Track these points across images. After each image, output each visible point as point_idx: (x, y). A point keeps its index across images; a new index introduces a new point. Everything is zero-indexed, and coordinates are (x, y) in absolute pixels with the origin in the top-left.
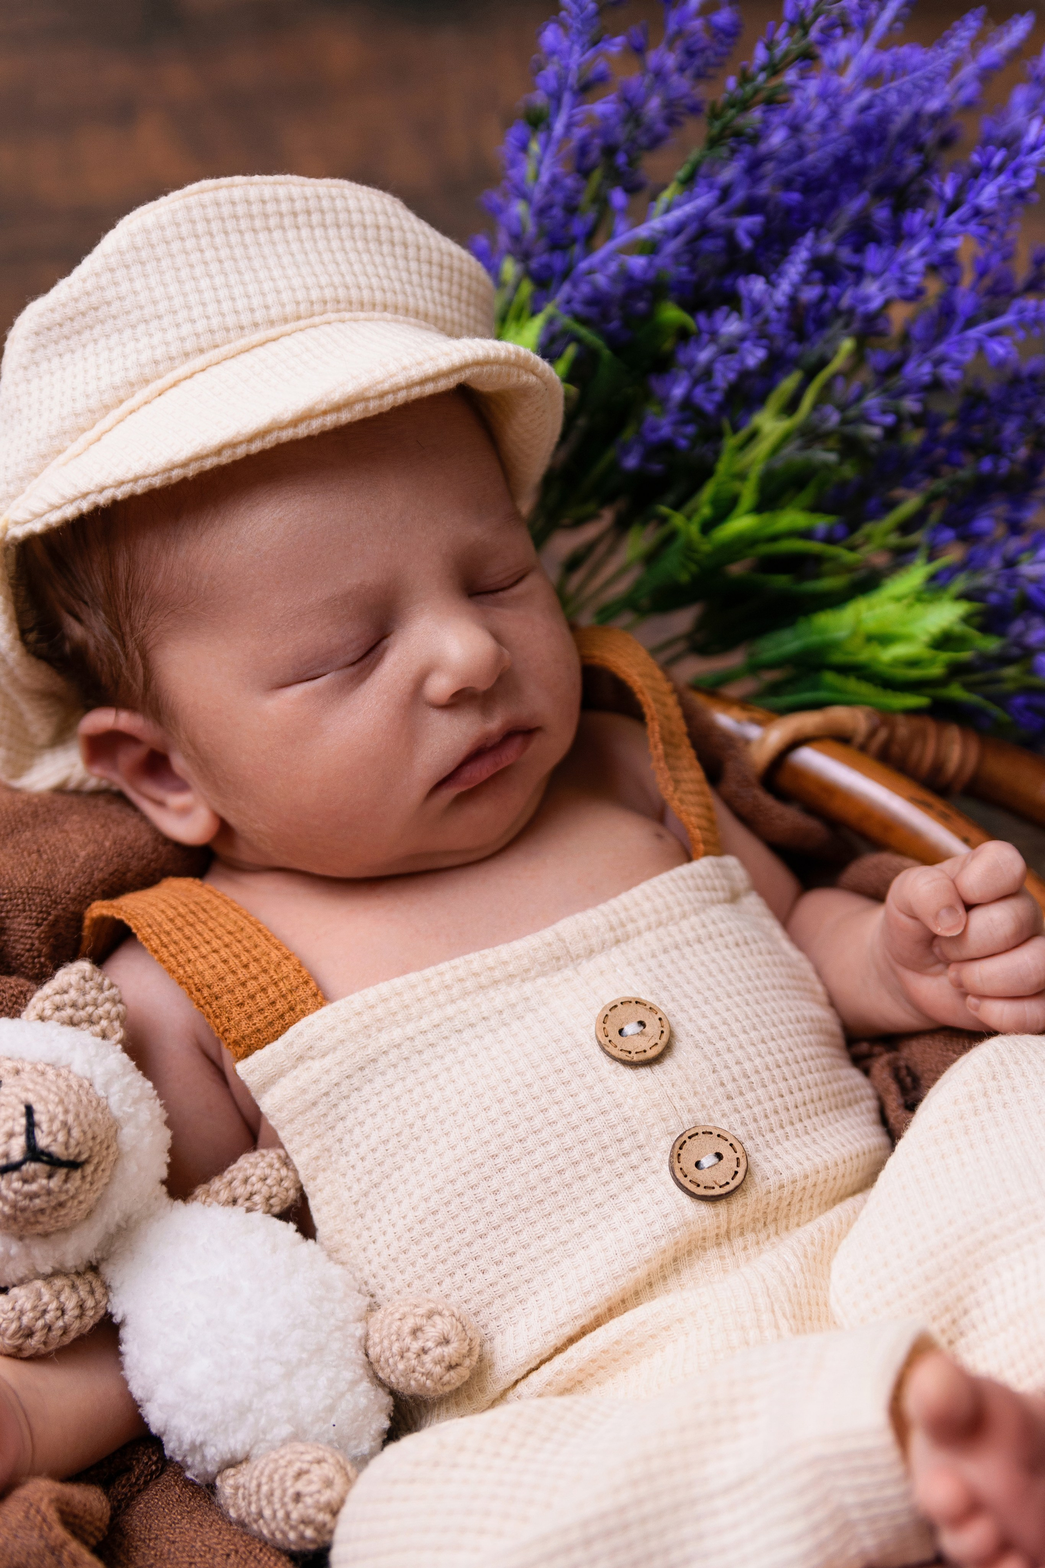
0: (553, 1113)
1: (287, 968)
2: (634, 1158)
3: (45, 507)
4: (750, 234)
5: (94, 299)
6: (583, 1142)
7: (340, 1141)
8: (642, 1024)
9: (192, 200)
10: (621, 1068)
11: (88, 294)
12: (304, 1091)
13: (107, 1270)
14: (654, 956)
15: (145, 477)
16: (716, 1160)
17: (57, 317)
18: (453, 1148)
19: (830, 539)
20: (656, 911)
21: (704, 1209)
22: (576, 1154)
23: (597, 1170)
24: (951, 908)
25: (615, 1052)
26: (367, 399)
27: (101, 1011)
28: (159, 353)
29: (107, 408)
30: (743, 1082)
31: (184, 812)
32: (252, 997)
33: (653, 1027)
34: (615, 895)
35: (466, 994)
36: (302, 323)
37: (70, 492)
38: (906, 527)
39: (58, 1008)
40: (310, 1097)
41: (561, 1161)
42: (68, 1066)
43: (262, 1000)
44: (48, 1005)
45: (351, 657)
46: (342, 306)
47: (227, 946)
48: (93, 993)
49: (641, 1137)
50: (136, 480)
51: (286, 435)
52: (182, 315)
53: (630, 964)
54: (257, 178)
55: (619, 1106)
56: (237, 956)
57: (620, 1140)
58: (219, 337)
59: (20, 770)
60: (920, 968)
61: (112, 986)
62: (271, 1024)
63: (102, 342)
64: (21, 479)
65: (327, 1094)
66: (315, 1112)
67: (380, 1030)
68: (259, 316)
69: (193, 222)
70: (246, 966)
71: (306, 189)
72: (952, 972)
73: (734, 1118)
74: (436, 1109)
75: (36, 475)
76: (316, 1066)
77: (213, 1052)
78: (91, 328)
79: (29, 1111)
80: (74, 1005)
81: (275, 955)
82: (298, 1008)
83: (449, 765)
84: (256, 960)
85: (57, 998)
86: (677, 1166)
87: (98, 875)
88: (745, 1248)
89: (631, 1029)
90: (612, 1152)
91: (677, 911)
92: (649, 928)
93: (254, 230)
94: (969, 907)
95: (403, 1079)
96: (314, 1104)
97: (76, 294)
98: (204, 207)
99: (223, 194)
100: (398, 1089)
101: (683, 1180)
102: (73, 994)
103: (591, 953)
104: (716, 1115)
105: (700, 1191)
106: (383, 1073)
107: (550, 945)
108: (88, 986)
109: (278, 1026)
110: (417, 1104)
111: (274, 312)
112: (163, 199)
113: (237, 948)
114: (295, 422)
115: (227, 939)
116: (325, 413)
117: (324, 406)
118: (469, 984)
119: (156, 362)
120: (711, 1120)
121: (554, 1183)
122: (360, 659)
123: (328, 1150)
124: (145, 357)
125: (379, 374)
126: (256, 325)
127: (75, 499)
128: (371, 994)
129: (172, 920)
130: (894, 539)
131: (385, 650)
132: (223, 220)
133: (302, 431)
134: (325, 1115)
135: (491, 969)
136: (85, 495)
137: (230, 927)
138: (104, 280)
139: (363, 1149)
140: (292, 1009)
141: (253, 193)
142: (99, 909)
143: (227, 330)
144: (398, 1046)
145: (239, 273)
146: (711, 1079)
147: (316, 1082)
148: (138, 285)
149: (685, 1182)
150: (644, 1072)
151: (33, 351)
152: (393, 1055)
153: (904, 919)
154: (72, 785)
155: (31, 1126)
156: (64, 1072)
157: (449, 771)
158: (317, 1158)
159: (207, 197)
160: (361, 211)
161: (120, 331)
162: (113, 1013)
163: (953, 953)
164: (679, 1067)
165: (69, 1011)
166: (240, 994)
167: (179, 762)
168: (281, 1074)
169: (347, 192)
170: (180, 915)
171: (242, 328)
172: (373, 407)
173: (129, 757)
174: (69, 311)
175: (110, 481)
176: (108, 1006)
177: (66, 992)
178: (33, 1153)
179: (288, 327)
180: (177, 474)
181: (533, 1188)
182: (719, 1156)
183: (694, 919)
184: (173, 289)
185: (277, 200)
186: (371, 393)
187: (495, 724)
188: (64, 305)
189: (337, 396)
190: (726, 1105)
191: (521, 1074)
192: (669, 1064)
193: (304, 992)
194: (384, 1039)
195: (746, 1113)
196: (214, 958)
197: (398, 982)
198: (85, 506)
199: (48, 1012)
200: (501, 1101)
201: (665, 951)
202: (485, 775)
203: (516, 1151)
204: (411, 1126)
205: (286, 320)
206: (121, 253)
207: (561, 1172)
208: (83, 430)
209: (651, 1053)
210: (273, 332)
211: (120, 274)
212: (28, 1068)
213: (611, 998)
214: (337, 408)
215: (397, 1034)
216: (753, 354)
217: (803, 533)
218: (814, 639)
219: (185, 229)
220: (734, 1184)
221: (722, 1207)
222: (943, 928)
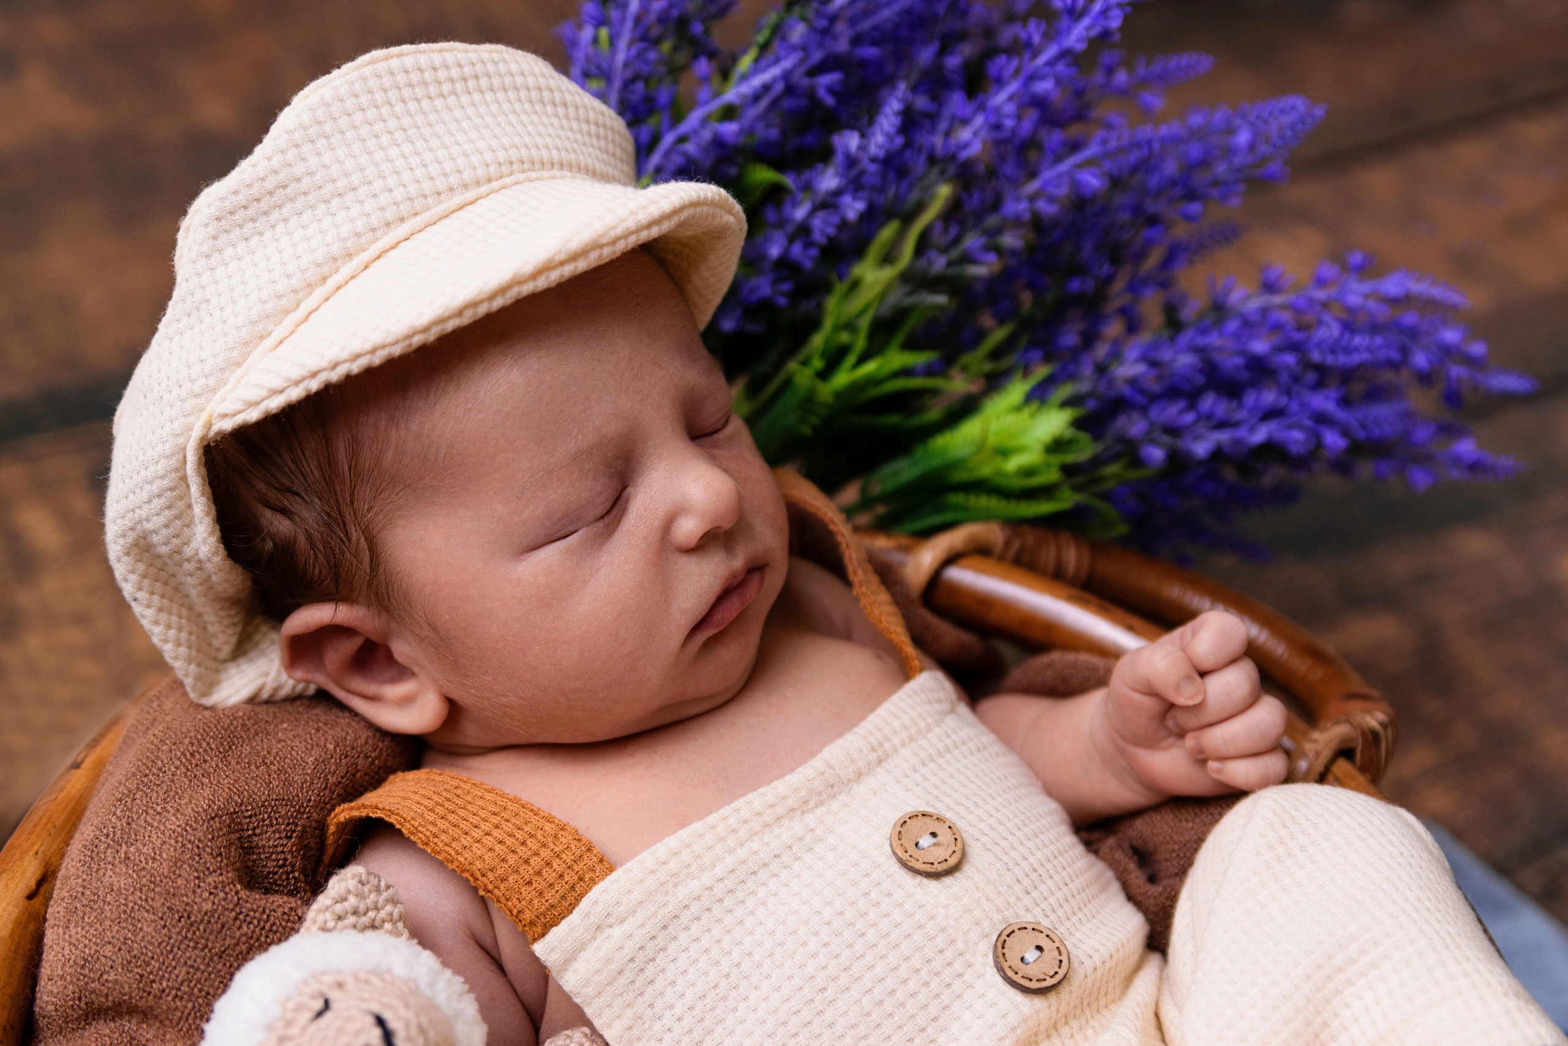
0: (871, 935)
1: (565, 839)
2: (958, 966)
3: (264, 393)
4: (831, 90)
5: (281, 177)
6: (907, 959)
7: (651, 1006)
8: (934, 835)
9: (367, 70)
10: (925, 881)
11: (275, 172)
12: (609, 961)
14: (915, 771)
15: (383, 347)
16: (1038, 953)
17: (241, 199)
18: (778, 989)
19: (930, 371)
20: (906, 728)
21: (1038, 1002)
22: (903, 972)
23: (926, 984)
24: (1189, 677)
25: (919, 866)
26: (601, 246)
27: (383, 914)
28: (360, 225)
29: (311, 287)
30: (1034, 876)
31: (406, 701)
32: (539, 873)
33: (945, 836)
34: (863, 718)
35: (753, 834)
36: (495, 185)
37: (295, 373)
38: (996, 354)
39: (340, 918)
40: (614, 966)
41: (890, 982)
42: (389, 971)
43: (549, 875)
44: (328, 915)
45: (600, 511)
46: (527, 166)
47: (497, 827)
48: (373, 896)
49: (960, 944)
50: (373, 351)
51: (527, 289)
52: (378, 185)
53: (898, 781)
54: (423, 46)
55: (933, 917)
56: (511, 835)
57: (941, 951)
58: (418, 204)
59: (210, 685)
60: (1151, 743)
61: (388, 887)
62: (564, 897)
63: (294, 220)
64: (222, 370)
65: (632, 960)
66: (622, 980)
67: (676, 886)
68: (454, 179)
69: (371, 92)
70: (524, 844)
71: (471, 55)
72: (1190, 741)
73: (1037, 911)
74: (750, 954)
75: (239, 365)
76: (617, 932)
77: (488, 941)
78: (280, 207)
79: (380, 1022)
80: (355, 913)
81: (548, 827)
82: (587, 877)
83: (704, 608)
84: (532, 836)
85: (339, 908)
86: (1005, 965)
87: (332, 780)
89: (926, 841)
90: (936, 964)
91: (922, 724)
92: (903, 745)
93: (430, 98)
94: (1203, 674)
95: (708, 930)
96: (620, 972)
97: (262, 174)
98: (379, 76)
99: (395, 63)
100: (705, 941)
101: (1015, 978)
102: (352, 900)
103: (859, 776)
104: (1022, 912)
105: (1034, 985)
106: (687, 928)
107: (822, 773)
108: (366, 889)
109: (570, 898)
110: (729, 953)
111: (467, 175)
112: (336, 73)
113: (508, 827)
114: (534, 276)
115: (495, 820)
116: (562, 263)
117: (562, 256)
118: (755, 824)
119: (358, 235)
120: (1018, 916)
121: (888, 1005)
122: (608, 512)
123: (640, 1018)
124: (345, 231)
125: (610, 220)
126: (451, 190)
127: (303, 379)
128: (660, 850)
129: (432, 810)
130: (988, 367)
131: (627, 501)
132: (398, 88)
133: (542, 283)
134: (633, 982)
135: (772, 806)
136: (314, 375)
137: (493, 808)
138: (291, 155)
139: (679, 1009)
140: (581, 879)
141: (423, 60)
142: (344, 813)
143: (425, 196)
144: (698, 898)
145: (425, 140)
146: (1008, 877)
147: (620, 948)
148: (327, 158)
149: (1017, 979)
150: (947, 880)
151: (215, 238)
152: (695, 908)
153: (1138, 697)
154: (265, 695)
156: (388, 977)
157: (704, 613)
158: (630, 1028)
159: (381, 67)
160: (522, 74)
161: (313, 207)
162: (396, 915)
163: (1189, 721)
164: (978, 871)
165: (352, 919)
166: (526, 872)
167: (401, 649)
168: (582, 948)
169: (506, 56)
170: (437, 804)
171: (439, 194)
172: (608, 253)
173: (338, 653)
174: (255, 192)
175: (345, 355)
176: (389, 908)
177: (345, 899)
179: (484, 189)
180: (417, 340)
181: (869, 1014)
182: (1039, 948)
183: (937, 730)
184: (363, 159)
185: (447, 67)
186: (605, 240)
187: (738, 563)
188: (249, 186)
189: (574, 245)
190: (1027, 901)
191: (829, 903)
192: (967, 868)
193: (591, 860)
194: (683, 893)
195: (1044, 905)
196: (489, 841)
197: (684, 834)
198: (314, 385)
199: (331, 924)
200: (816, 934)
201: (924, 764)
202: (735, 614)
203: (844, 979)
204: (727, 976)
205: (478, 183)
206: (305, 128)
207: (892, 992)
208: (287, 312)
209: (952, 861)
210: (470, 195)
211: (306, 148)
212: (349, 980)
213: (895, 816)
214: (574, 258)
215: (694, 886)
216: (853, 208)
217: (906, 372)
218: (936, 462)
219: (364, 99)
220: (1062, 972)
221: (1052, 997)
222: (1183, 699)
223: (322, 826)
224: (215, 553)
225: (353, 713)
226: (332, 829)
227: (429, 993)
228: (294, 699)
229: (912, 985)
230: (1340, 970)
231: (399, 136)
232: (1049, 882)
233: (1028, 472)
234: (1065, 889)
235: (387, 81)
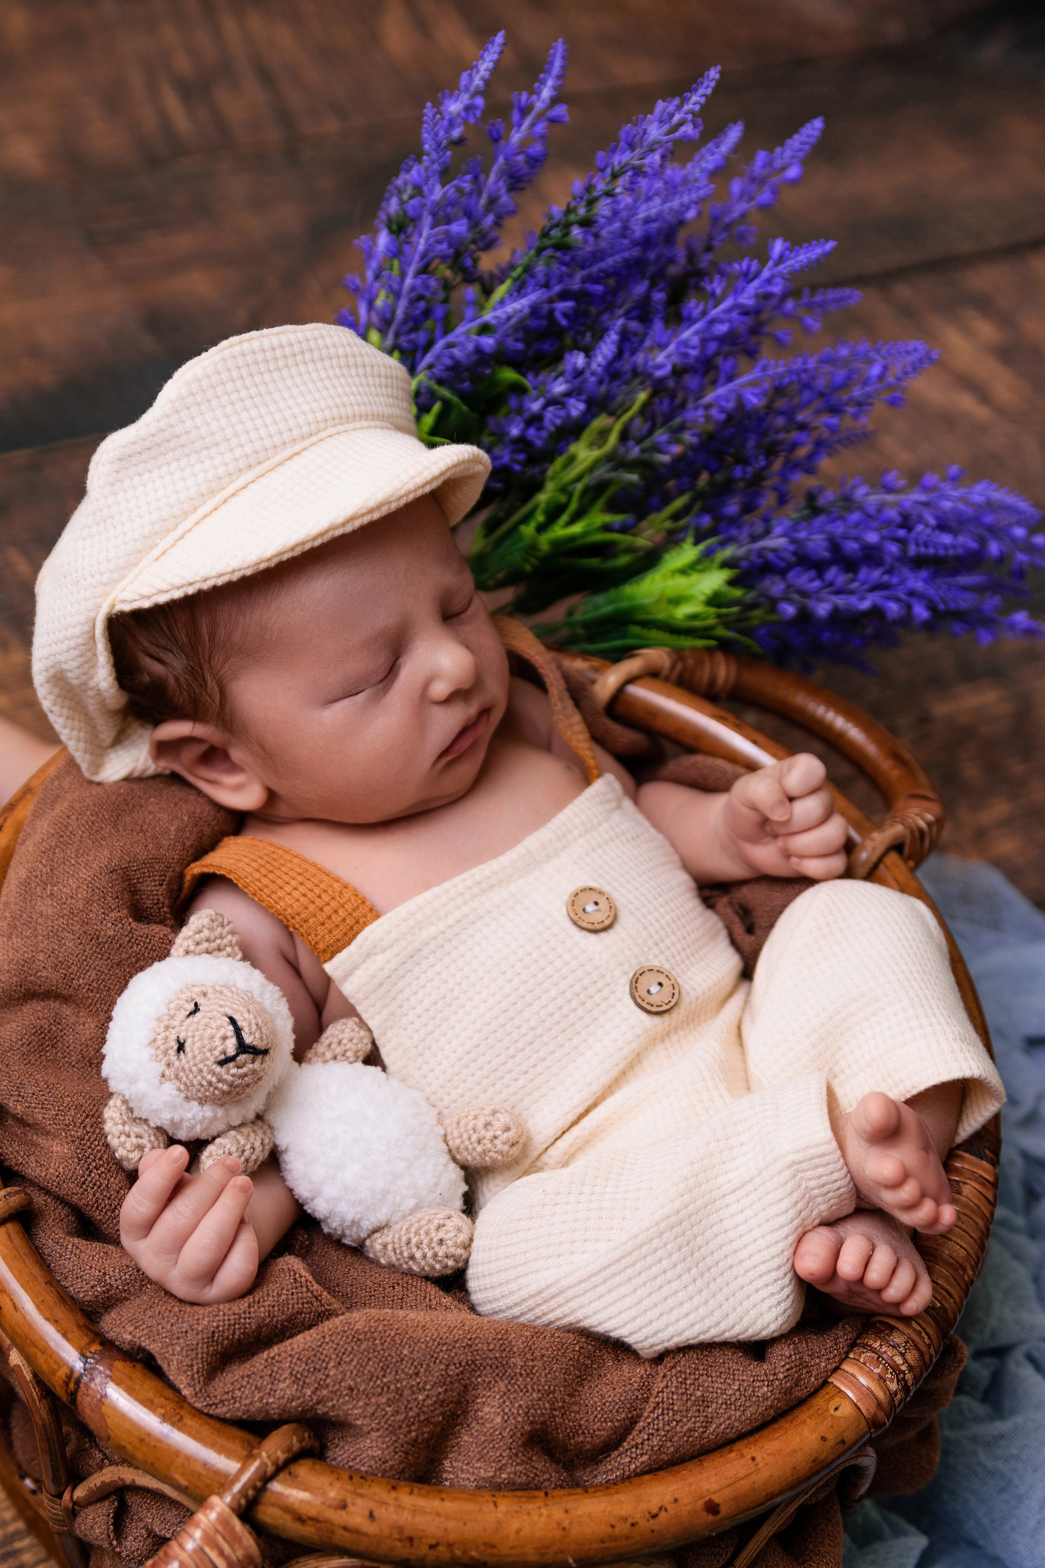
0: (549, 970)
1: (347, 894)
2: (605, 992)
4: (565, 314)
5: (166, 434)
6: (572, 986)
7: (401, 1007)
8: (596, 903)
9: (226, 353)
10: (588, 934)
11: (162, 430)
12: (374, 977)
13: (270, 1117)
14: (588, 855)
16: (659, 988)
17: (138, 448)
18: (485, 1002)
19: (623, 529)
21: (656, 1020)
22: (568, 995)
23: (583, 1004)
24: (781, 802)
25: (584, 925)
27: (225, 941)
28: (221, 471)
29: (186, 514)
30: (662, 933)
31: (238, 788)
32: (329, 918)
33: (603, 905)
34: (554, 815)
35: (473, 897)
36: (314, 439)
38: (675, 517)
39: (196, 944)
40: (377, 980)
42: (234, 985)
43: (336, 919)
44: (190, 942)
45: (381, 676)
46: (337, 421)
47: (301, 884)
48: (219, 929)
49: (608, 978)
52: (234, 442)
53: (575, 862)
54: (265, 331)
55: (591, 960)
56: (311, 890)
57: (595, 982)
58: (261, 456)
59: (97, 766)
60: (755, 840)
61: (229, 923)
62: (345, 934)
63: (174, 465)
64: (123, 568)
65: (389, 977)
66: (382, 990)
67: (421, 929)
69: (229, 370)
70: (319, 897)
71: (299, 335)
72: (780, 843)
73: (662, 958)
74: (468, 977)
75: (135, 565)
76: (380, 959)
77: (291, 956)
78: (164, 454)
79: (233, 1021)
80: (208, 940)
81: (336, 885)
82: (362, 921)
83: (448, 742)
84: (325, 891)
85: (197, 937)
86: (637, 995)
87: (188, 843)
88: (679, 1041)
89: (590, 908)
90: (591, 991)
91: (595, 821)
92: (581, 836)
93: (270, 371)
94: (791, 799)
95: (441, 960)
96: (381, 984)
97: (153, 432)
98: (234, 357)
99: (246, 346)
100: (438, 967)
101: (642, 1003)
102: (206, 933)
103: (549, 858)
104: (651, 957)
105: (654, 1009)
106: (427, 958)
107: (523, 856)
108: (215, 924)
109: (350, 935)
110: (454, 976)
111: (296, 433)
112: (204, 355)
113: (309, 885)
115: (300, 879)
118: (475, 890)
119: (220, 478)
120: (649, 961)
121: (557, 1016)
122: (386, 677)
123: (393, 1014)
124: (211, 475)
126: (284, 443)
128: (411, 905)
129: (258, 870)
130: (670, 525)
131: (399, 668)
132: (248, 365)
134: (389, 991)
135: (488, 878)
137: (298, 870)
138: (173, 420)
139: (419, 1010)
140: (357, 922)
141: (266, 343)
142: (196, 869)
143: (266, 450)
144: (435, 938)
145: (266, 405)
146: (644, 934)
147: (382, 969)
148: (199, 421)
149: (644, 1004)
150: (603, 935)
151: (117, 472)
152: (433, 945)
153: (746, 811)
154: (136, 774)
155: (238, 1031)
156: (234, 989)
158: (386, 1020)
159: (236, 349)
160: (335, 346)
161: (188, 456)
162: (234, 941)
163: (781, 830)
164: (625, 929)
165: (205, 945)
166: (321, 917)
167: (237, 754)
168: (356, 967)
169: (324, 332)
170: (261, 866)
171: (275, 447)
173: (190, 754)
174: (147, 444)
176: (229, 937)
177: (200, 931)
178: (243, 1047)
179: (307, 443)
180: (262, 566)
181: (544, 1021)
182: (660, 984)
183: (605, 825)
184: (223, 422)
185: (282, 347)
187: (473, 709)
188: (144, 439)
190: (656, 950)
191: (522, 947)
192: (617, 928)
193: (363, 910)
194: (425, 935)
195: (667, 953)
196: (296, 894)
198: (191, 591)
199: (192, 948)
200: (512, 966)
201: (594, 850)
202: (468, 744)
203: (529, 998)
204: (452, 991)
205: (303, 438)
206: (183, 398)
207: (560, 1008)
208: (169, 531)
209: (607, 923)
210: (298, 447)
211: (184, 414)
212: (210, 991)
213: (572, 888)
215: (433, 930)
216: (576, 408)
217: (607, 528)
218: (625, 604)
219: (224, 376)
220: (673, 1001)
221: (666, 1017)
222: (777, 816)
223: (181, 876)
224: (111, 687)
225: (199, 792)
226: (188, 878)
227: (260, 1000)
228: (155, 777)
229: (574, 1004)
230: (852, 1015)
231: (248, 403)
232: (673, 937)
233: (694, 617)
234: (683, 942)
235: (240, 361)
